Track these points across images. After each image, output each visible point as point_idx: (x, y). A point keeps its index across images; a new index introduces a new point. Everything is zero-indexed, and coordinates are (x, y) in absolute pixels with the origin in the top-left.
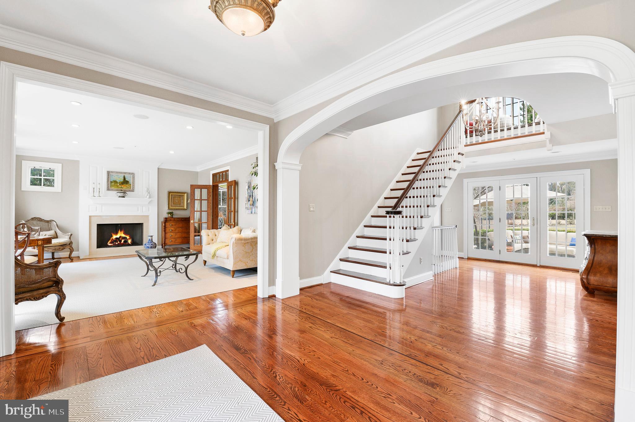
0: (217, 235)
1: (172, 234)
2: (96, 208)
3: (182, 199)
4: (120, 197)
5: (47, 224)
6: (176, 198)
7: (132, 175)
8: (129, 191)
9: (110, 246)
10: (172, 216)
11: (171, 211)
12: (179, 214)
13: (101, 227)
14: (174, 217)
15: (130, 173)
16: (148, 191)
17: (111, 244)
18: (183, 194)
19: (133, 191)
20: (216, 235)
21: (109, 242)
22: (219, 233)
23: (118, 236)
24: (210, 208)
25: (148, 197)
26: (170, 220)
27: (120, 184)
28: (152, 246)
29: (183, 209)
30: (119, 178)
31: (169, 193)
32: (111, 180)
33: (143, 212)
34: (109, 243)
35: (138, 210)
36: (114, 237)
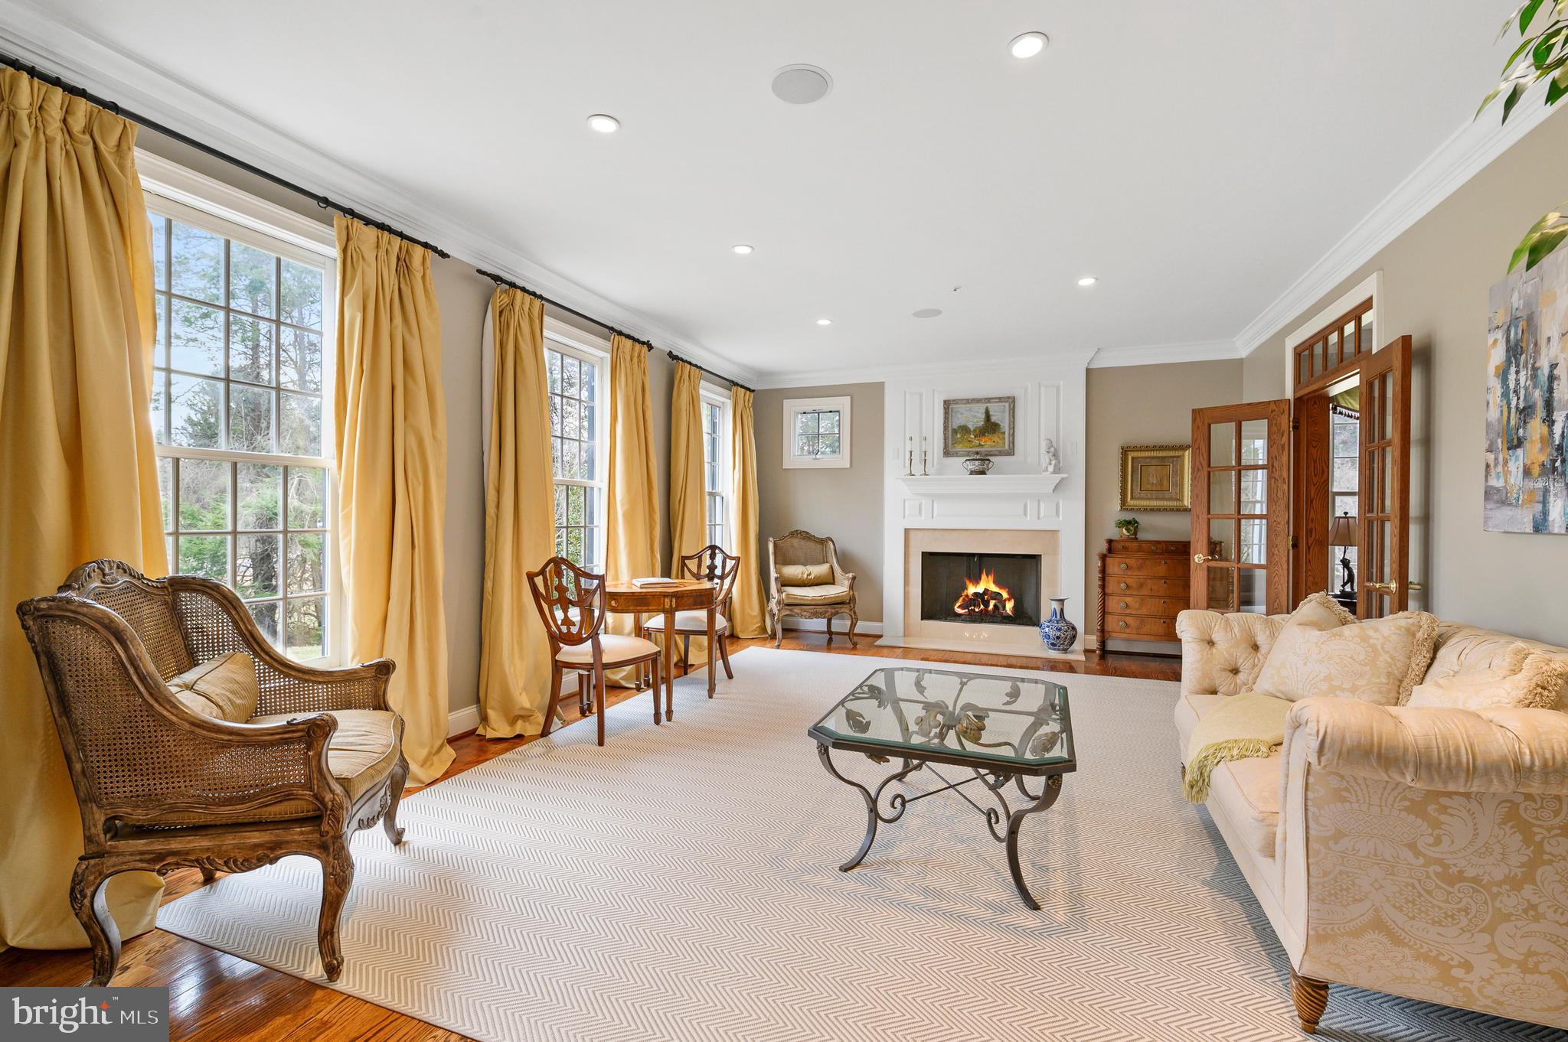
0: (1263, 649)
1: (1128, 599)
2: (920, 505)
3: (1175, 472)
4: (972, 473)
5: (819, 546)
6: (1152, 469)
7: (1007, 405)
8: (1001, 453)
9: (960, 615)
10: (1135, 534)
11: (1129, 516)
12: (1159, 527)
13: (932, 561)
14: (1141, 536)
15: (1000, 398)
16: (1052, 449)
17: (963, 609)
18: (1177, 453)
19: (1011, 452)
20: (1256, 647)
21: (958, 604)
22: (1273, 636)
23: (980, 589)
24: (1283, 503)
25: (1051, 469)
26: (1125, 548)
27: (975, 437)
28: (1058, 634)
29: (1178, 510)
30: (975, 416)
31: (1125, 451)
32: (954, 424)
33: (1039, 518)
34: (959, 607)
35: (1025, 514)
36: (972, 590)
